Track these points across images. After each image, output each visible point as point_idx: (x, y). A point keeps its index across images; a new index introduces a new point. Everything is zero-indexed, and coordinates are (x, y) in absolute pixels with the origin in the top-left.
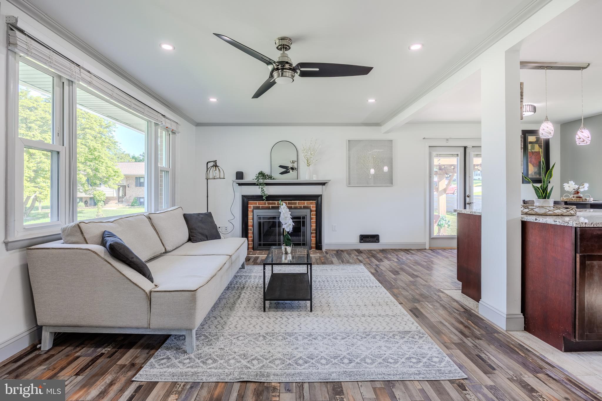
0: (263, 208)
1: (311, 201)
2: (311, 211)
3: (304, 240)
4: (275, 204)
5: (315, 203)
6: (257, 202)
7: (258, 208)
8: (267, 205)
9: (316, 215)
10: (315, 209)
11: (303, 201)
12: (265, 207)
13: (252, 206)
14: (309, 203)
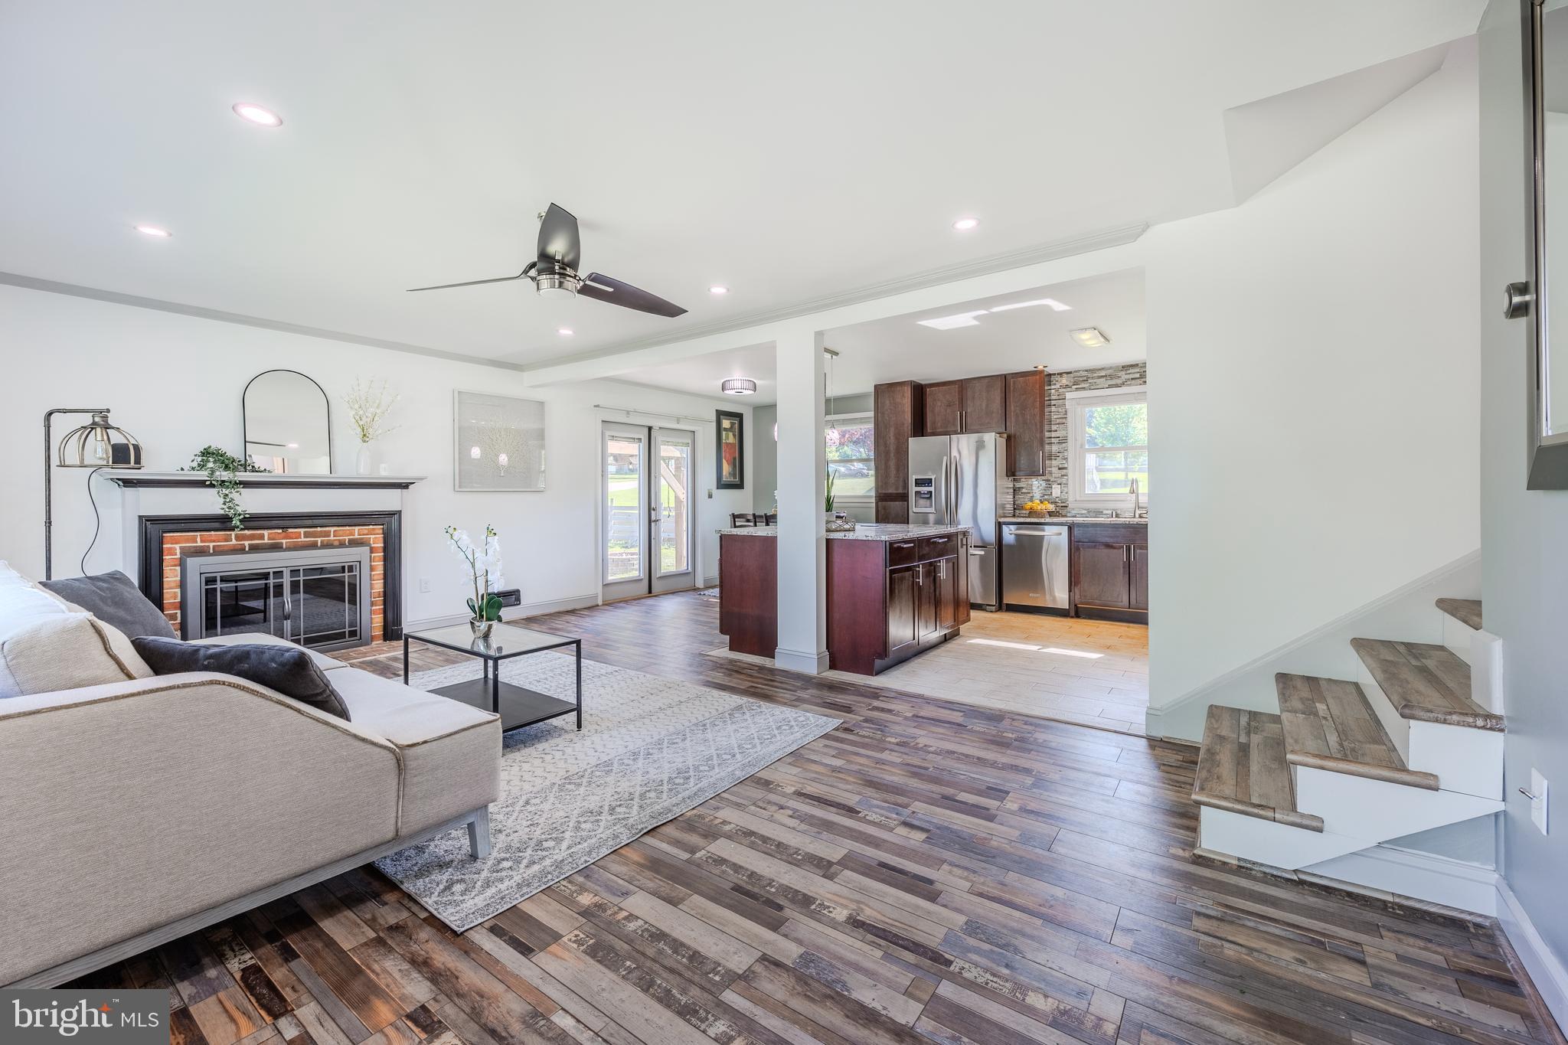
0: (218, 552)
1: (371, 527)
2: (372, 550)
3: (352, 624)
4: (262, 537)
5: (381, 531)
6: (198, 534)
7: (201, 552)
8: (234, 542)
9: (385, 559)
10: (382, 545)
11: (347, 528)
12: (226, 548)
13: (177, 546)
14: (366, 532)
